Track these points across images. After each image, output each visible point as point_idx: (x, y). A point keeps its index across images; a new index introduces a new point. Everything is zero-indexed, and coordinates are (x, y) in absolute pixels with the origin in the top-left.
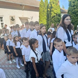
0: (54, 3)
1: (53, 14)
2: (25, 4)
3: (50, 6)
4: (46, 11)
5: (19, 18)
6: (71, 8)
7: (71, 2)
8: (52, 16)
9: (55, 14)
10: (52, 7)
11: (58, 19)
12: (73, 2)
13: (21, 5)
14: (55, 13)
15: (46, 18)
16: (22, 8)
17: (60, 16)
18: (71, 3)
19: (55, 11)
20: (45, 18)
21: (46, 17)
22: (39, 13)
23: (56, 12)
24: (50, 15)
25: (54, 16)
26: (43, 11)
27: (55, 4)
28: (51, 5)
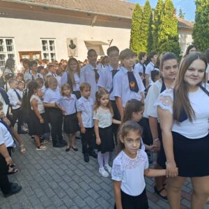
0: (165, 14)
1: (162, 37)
2: (98, 11)
3: (157, 19)
4: (146, 29)
5: (85, 42)
6: (199, 25)
7: (200, 13)
8: (160, 40)
9: (167, 37)
10: (160, 22)
11: (172, 46)
12: (204, 15)
13: (89, 14)
14: (167, 35)
15: (146, 45)
16: (92, 21)
17: (177, 41)
18: (199, 17)
19: (168, 31)
20: (144, 44)
21: (146, 41)
22: (131, 33)
23: (168, 33)
24: (154, 38)
25: (165, 41)
26: (141, 29)
27: (167, 15)
28: (159, 17)
